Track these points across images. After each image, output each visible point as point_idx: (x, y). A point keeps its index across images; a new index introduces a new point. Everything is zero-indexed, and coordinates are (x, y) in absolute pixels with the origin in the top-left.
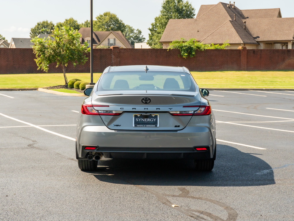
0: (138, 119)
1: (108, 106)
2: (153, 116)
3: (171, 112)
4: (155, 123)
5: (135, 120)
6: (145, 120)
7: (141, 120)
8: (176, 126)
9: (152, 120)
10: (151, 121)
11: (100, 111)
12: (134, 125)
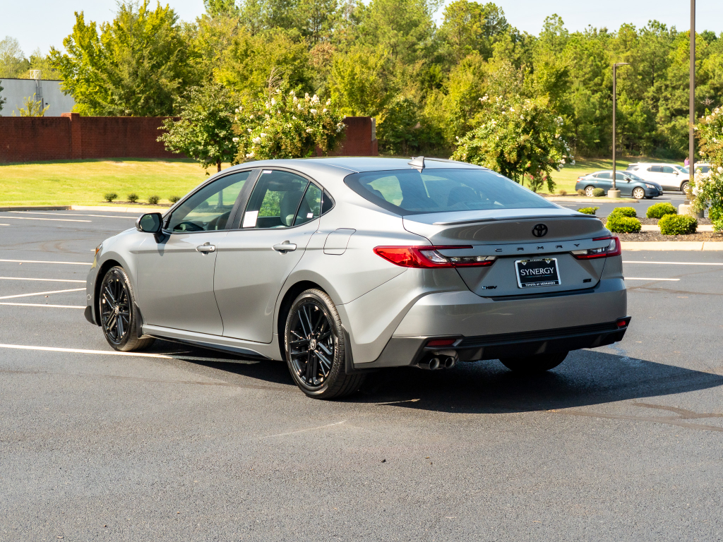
0: (525, 272)
1: (470, 247)
2: (548, 262)
3: (575, 253)
4: (553, 277)
5: (520, 273)
6: (535, 272)
7: (529, 272)
8: (586, 281)
9: (547, 271)
10: (546, 274)
11: (453, 260)
12: (520, 285)
